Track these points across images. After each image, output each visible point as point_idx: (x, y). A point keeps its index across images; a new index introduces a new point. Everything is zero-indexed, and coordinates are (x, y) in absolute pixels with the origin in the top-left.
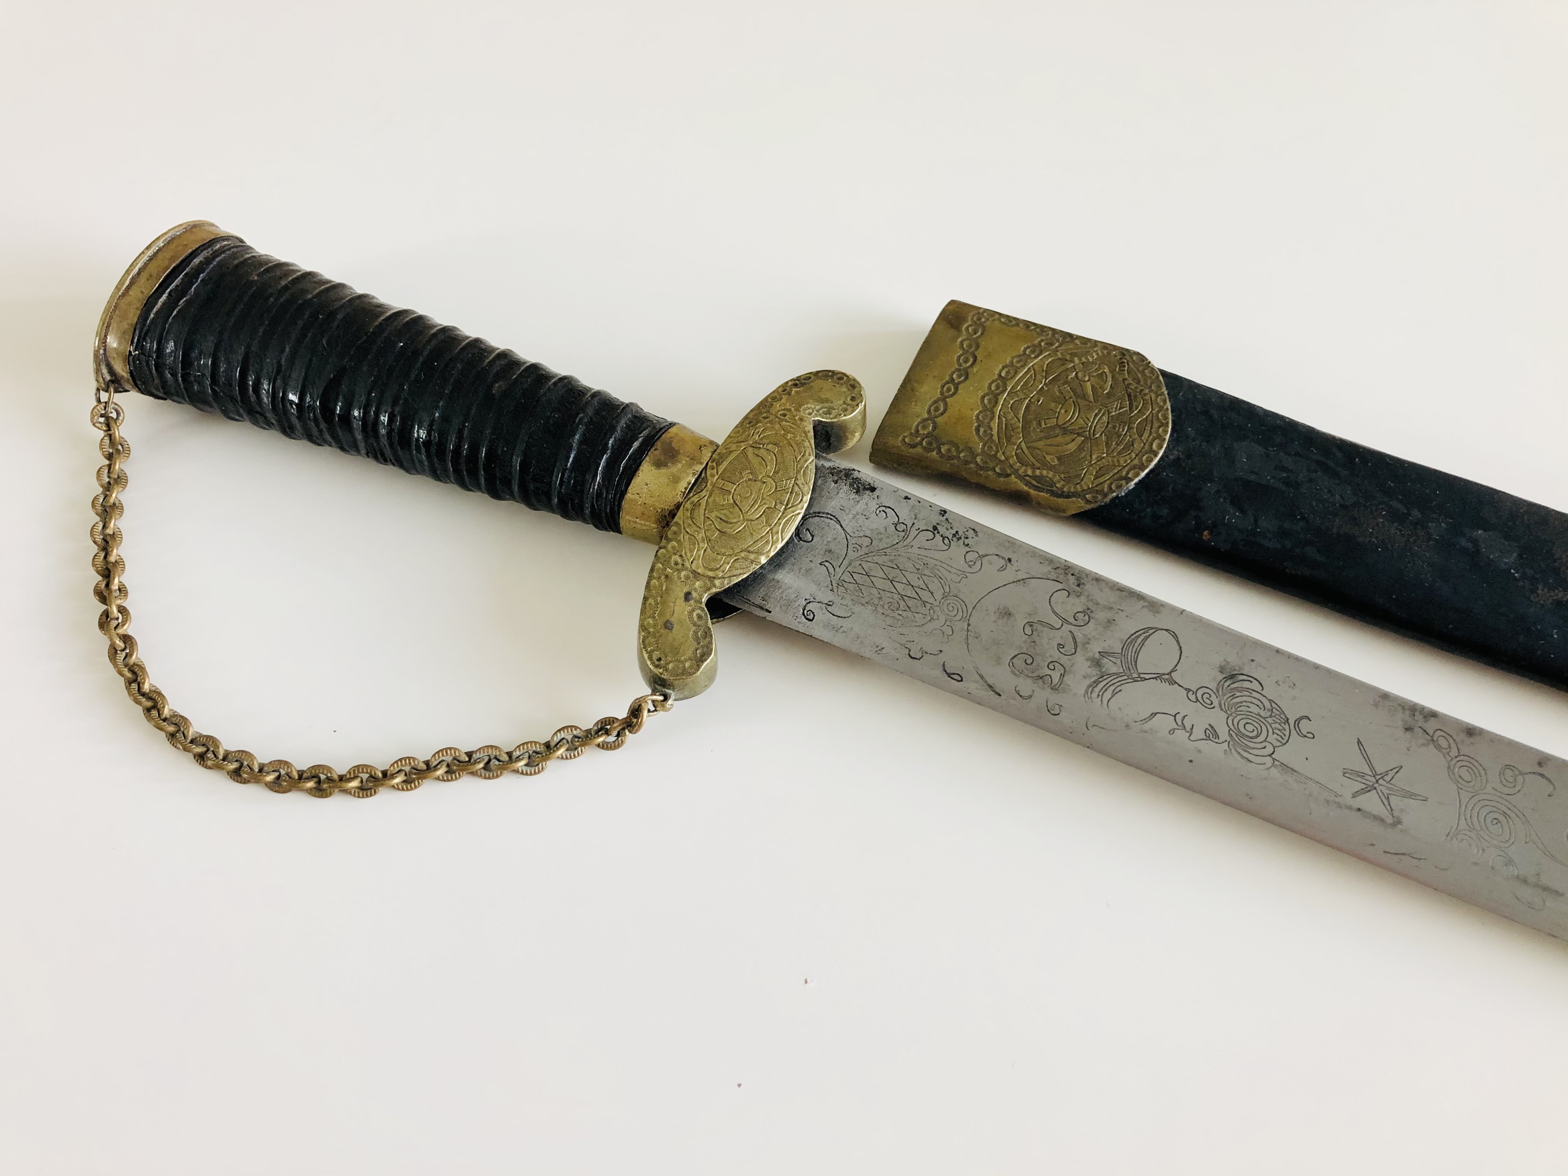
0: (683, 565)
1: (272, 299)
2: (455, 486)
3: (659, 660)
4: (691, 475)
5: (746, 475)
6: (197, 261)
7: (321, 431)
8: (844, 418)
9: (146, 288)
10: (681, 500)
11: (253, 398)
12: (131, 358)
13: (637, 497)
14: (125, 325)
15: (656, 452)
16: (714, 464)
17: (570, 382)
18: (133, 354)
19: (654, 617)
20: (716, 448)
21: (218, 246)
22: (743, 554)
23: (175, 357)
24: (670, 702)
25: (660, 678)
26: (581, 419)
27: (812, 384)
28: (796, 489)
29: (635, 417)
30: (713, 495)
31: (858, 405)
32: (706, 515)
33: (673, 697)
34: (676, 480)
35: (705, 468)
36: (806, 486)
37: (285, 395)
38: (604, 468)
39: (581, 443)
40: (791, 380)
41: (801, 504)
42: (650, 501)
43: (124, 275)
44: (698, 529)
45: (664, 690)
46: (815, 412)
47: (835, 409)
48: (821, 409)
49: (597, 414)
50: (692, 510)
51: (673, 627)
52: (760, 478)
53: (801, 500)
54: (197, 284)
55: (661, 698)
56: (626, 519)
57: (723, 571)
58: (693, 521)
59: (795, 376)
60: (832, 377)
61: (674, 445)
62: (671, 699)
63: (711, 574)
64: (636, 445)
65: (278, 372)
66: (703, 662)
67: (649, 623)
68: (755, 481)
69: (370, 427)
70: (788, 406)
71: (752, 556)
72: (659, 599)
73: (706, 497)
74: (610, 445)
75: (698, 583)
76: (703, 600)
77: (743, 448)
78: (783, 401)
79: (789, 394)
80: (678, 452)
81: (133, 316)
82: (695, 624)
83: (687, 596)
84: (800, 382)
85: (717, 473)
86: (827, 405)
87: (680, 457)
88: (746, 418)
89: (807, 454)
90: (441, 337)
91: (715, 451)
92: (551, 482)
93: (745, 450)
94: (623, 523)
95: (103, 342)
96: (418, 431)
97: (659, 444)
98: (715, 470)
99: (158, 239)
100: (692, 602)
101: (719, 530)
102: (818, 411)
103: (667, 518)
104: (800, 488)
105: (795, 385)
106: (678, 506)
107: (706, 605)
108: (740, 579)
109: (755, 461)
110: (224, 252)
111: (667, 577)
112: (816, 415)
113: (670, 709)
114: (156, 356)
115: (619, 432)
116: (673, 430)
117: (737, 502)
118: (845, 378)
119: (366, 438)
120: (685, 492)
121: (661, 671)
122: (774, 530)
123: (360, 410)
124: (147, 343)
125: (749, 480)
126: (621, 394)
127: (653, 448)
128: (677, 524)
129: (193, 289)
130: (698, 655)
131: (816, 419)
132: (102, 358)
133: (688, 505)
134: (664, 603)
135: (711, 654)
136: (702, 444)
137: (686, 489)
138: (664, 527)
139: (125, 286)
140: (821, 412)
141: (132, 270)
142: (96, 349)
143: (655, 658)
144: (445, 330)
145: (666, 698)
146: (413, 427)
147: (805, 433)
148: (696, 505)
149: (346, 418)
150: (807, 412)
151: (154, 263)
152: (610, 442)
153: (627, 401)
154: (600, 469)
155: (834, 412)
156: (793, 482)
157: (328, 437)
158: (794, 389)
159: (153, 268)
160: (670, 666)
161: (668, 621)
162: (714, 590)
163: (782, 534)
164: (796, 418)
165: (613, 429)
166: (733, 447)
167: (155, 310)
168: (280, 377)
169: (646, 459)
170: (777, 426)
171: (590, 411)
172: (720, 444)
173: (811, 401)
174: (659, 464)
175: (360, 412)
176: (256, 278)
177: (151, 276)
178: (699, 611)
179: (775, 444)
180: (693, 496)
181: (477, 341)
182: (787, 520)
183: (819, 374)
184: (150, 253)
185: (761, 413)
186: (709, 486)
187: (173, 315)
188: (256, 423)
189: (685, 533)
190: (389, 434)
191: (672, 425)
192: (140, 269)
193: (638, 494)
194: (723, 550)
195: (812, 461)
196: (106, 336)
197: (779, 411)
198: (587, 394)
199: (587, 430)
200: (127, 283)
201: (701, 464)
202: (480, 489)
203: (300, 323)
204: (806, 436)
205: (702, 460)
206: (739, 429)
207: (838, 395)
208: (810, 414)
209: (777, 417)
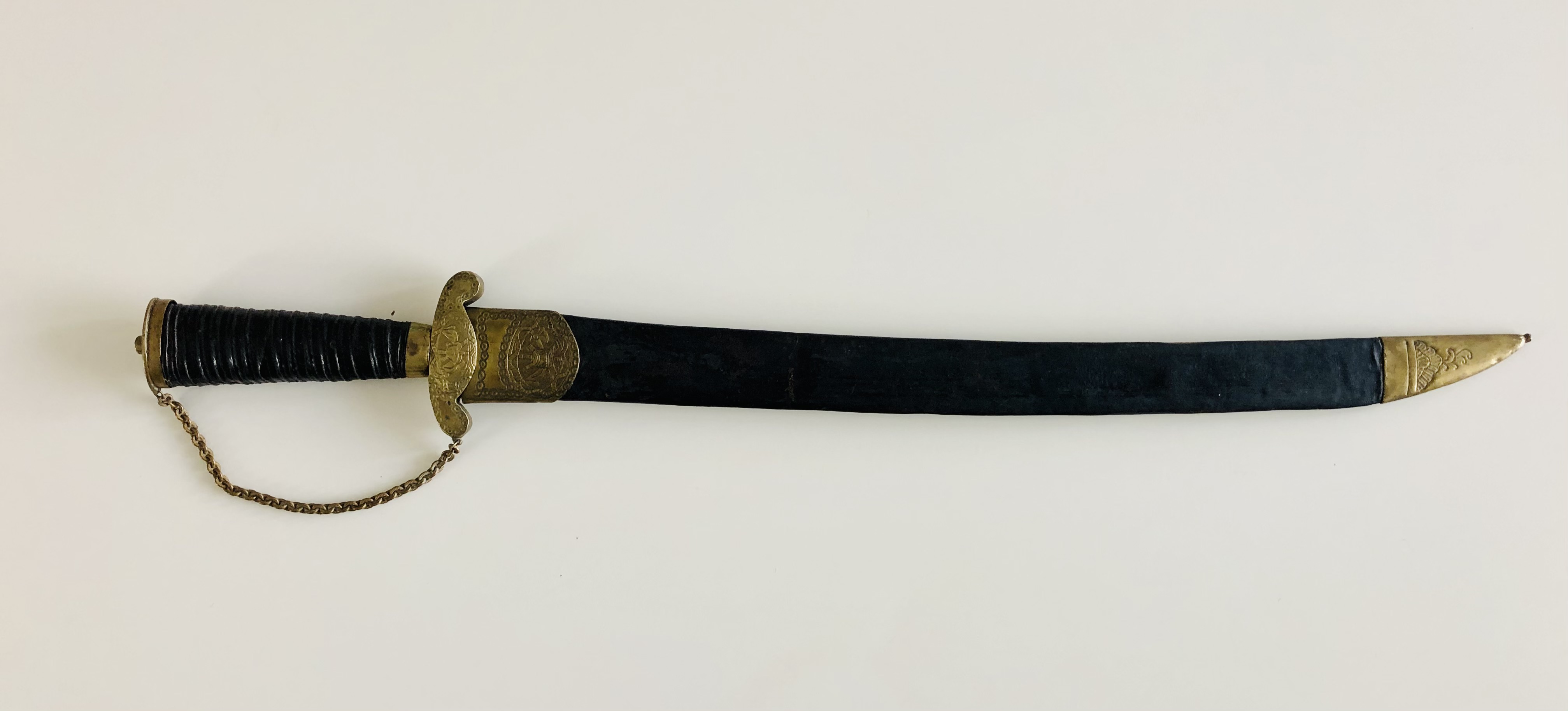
3: (451, 428)
5: (448, 344)
8: (474, 294)
10: (428, 365)
13: (410, 364)
15: (409, 336)
16: (433, 343)
22: (462, 378)
27: (454, 284)
28: (470, 337)
31: (478, 285)
34: (422, 358)
36: (473, 339)
39: (376, 345)
42: (415, 365)
46: (462, 299)
47: (469, 293)
50: (434, 368)
53: (474, 346)
56: (409, 373)
58: (436, 373)
59: (446, 281)
61: (414, 342)
62: (463, 438)
64: (400, 335)
66: (467, 418)
68: (453, 345)
70: (450, 303)
71: (466, 377)
74: (389, 352)
78: (447, 300)
79: (448, 295)
80: (417, 345)
86: (464, 293)
87: (419, 346)
89: (468, 324)
91: (432, 329)
93: (442, 333)
94: (407, 375)
97: (408, 345)
98: (435, 346)
102: (463, 297)
103: (426, 368)
104: (471, 341)
105: (448, 288)
108: (465, 388)
109: (448, 337)
111: (436, 386)
115: (389, 335)
117: (450, 358)
118: (468, 274)
120: (428, 361)
122: (471, 358)
125: (450, 346)
127: (407, 336)
128: (431, 369)
130: (464, 416)
131: (463, 302)
133: (431, 366)
135: (467, 413)
136: (426, 327)
138: (426, 371)
140: (464, 297)
143: (448, 427)
145: (460, 439)
147: (462, 313)
150: (459, 301)
152: (388, 338)
155: (469, 295)
156: (468, 340)
158: (449, 290)
160: (456, 431)
161: (446, 414)
163: (473, 364)
164: (455, 306)
165: (386, 335)
166: (437, 332)
170: (450, 313)
172: (432, 325)
173: (455, 293)
174: (412, 354)
179: (453, 325)
182: (473, 353)
183: (456, 277)
191: (409, 323)
194: (454, 380)
195: (471, 326)
197: (447, 307)
199: (375, 336)
204: (464, 315)
207: (466, 286)
209: (448, 310)
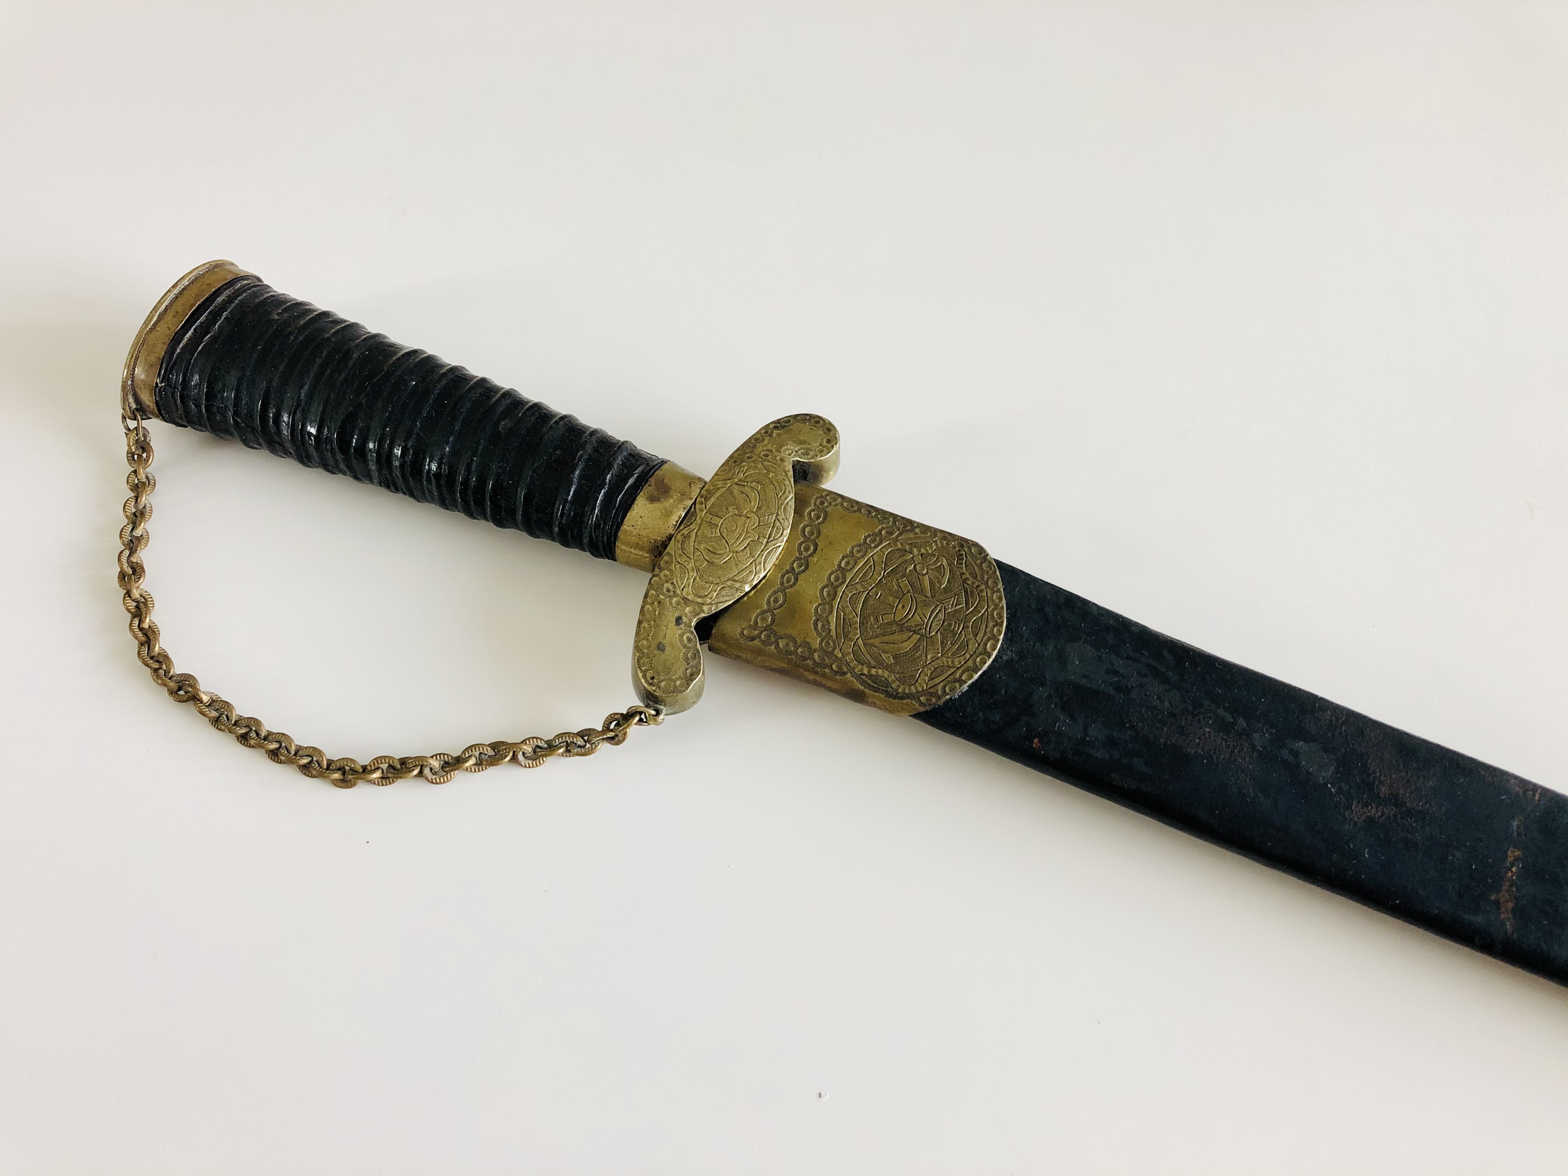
0: (674, 592)
1: (292, 338)
2: (462, 515)
3: (653, 678)
4: (682, 509)
5: (732, 510)
6: (220, 299)
7: (336, 461)
8: (820, 459)
9: (173, 325)
10: (673, 533)
11: (273, 430)
12: (157, 390)
13: (632, 529)
14: (153, 359)
15: (649, 487)
16: (703, 499)
17: (570, 421)
18: (159, 385)
19: (648, 640)
20: (704, 484)
21: (239, 285)
22: (729, 583)
23: (199, 389)
24: (661, 717)
25: (652, 695)
26: (581, 456)
27: (791, 427)
28: (778, 524)
29: (631, 454)
30: (702, 527)
31: (833, 447)
32: (696, 547)
33: (664, 712)
34: (668, 514)
35: (695, 503)
36: (786, 521)
37: (304, 426)
38: (602, 501)
39: (581, 477)
40: (772, 423)
41: (782, 537)
42: (644, 533)
43: (151, 312)
44: (688, 559)
45: (656, 706)
46: (794, 453)
47: (812, 450)
48: (799, 450)
49: (596, 451)
50: (683, 542)
51: (665, 649)
52: (744, 513)
53: (782, 534)
54: (220, 322)
55: (653, 712)
56: (621, 548)
57: (711, 598)
58: (683, 552)
59: (775, 419)
60: (809, 420)
61: (666, 481)
62: (663, 714)
63: (699, 600)
64: (631, 481)
65: (298, 406)
66: (692, 681)
67: (643, 644)
68: (741, 515)
69: (384, 459)
70: (769, 450)
71: (737, 585)
72: (652, 623)
73: (696, 530)
74: (607, 481)
75: (688, 609)
76: (692, 624)
77: (729, 485)
78: (766, 442)
79: (771, 436)
80: (669, 488)
81: (161, 350)
82: (685, 646)
83: (678, 620)
84: (782, 425)
85: (706, 508)
86: (805, 446)
87: (671, 492)
88: (731, 457)
89: (787, 492)
90: (450, 376)
91: (704, 487)
92: (552, 513)
93: (731, 488)
94: (618, 551)
95: (132, 375)
96: (429, 465)
97: (652, 480)
98: (704, 505)
99: (183, 278)
100: (682, 626)
101: (708, 561)
102: (796, 452)
103: (659, 549)
104: (780, 523)
105: (776, 428)
106: (670, 538)
107: (695, 628)
108: (726, 605)
109: (740, 498)
110: (245, 291)
111: (659, 602)
112: (795, 456)
113: (662, 723)
114: (182, 388)
115: (616, 468)
116: (665, 466)
117: (723, 535)
118: (821, 422)
119: (380, 470)
120: (676, 525)
121: (654, 688)
122: (757, 561)
123: (375, 443)
124: (173, 375)
125: (735, 515)
126: (617, 432)
127: (646, 485)
128: (669, 554)
129: (217, 326)
130: (688, 675)
131: (795, 459)
132: (130, 388)
133: (679, 537)
134: (657, 626)
135: (699, 674)
136: (692, 480)
137: (677, 522)
138: (656, 557)
139: (153, 323)
140: (799, 452)
141: (160, 307)
142: (125, 380)
143: (648, 676)
144: (454, 369)
145: (658, 712)
146: (424, 459)
147: (785, 472)
148: (687, 537)
149: (361, 450)
150: (787, 453)
151: (181, 301)
152: (608, 477)
153: (622, 440)
154: (598, 502)
155: (811, 453)
156: (774, 517)
157: (342, 466)
158: (775, 431)
159: (178, 306)
160: (663, 684)
161: (660, 643)
162: (703, 615)
163: (764, 565)
164: (778, 458)
165: (609, 467)
166: (720, 484)
167: (181, 345)
168: (301, 412)
169: (640, 494)
170: (760, 466)
171: (589, 449)
172: (708, 481)
173: (790, 442)
174: (652, 499)
175: (375, 445)
176: (276, 317)
177: (177, 312)
178: (689, 634)
179: (758, 483)
180: (684, 529)
181: (483, 381)
182: (770, 552)
183: (798, 418)
184: (176, 291)
185: (746, 453)
186: (698, 521)
187: (199, 350)
188: (273, 451)
189: (677, 563)
190: (402, 466)
191: (663, 462)
192: (167, 306)
193: (633, 526)
194: (711, 579)
195: (792, 498)
196: (134, 369)
197: (761, 452)
198: (585, 432)
199: (586, 466)
200: (155, 319)
201: (691, 499)
202: (486, 519)
203: (319, 361)
204: (786, 475)
205: (691, 496)
206: (726, 467)
207: (812, 438)
208: (790, 455)
209: (760, 457)
